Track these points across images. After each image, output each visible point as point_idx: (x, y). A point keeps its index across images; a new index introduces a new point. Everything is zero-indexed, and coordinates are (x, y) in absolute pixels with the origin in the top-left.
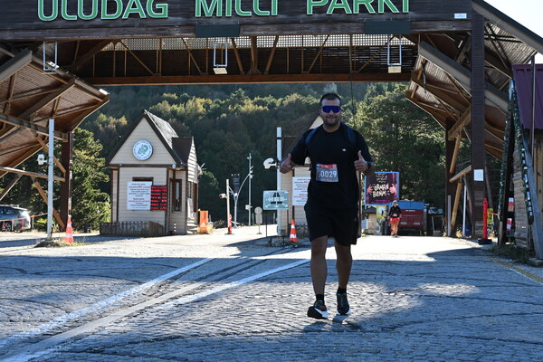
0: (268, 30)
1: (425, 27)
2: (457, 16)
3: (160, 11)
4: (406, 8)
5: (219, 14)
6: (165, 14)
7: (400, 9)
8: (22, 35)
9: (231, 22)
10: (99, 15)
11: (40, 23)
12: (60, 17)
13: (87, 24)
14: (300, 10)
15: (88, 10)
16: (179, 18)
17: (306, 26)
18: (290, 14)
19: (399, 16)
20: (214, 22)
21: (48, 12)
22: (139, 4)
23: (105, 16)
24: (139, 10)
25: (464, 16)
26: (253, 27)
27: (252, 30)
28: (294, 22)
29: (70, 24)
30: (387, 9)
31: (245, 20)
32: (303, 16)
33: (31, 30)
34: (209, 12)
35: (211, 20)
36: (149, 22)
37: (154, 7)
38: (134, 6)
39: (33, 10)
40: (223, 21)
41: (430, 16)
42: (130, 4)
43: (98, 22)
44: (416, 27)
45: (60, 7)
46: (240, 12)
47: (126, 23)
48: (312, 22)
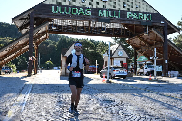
0: (117, 21)
1: (155, 24)
2: (162, 22)
3: (89, 13)
4: (151, 19)
5: (105, 16)
6: (90, 14)
7: (149, 19)
8: (46, 16)
9: (108, 18)
10: (71, 13)
11: (53, 13)
12: (59, 12)
13: (67, 15)
14: (125, 17)
15: (68, 11)
16: (94, 16)
17: (127, 21)
18: (123, 18)
19: (149, 21)
20: (103, 18)
21: (55, 10)
22: (83, 11)
23: (73, 13)
24: (83, 12)
25: (163, 22)
26: (113, 20)
27: (113, 21)
28: (124, 20)
29: (62, 15)
30: (146, 19)
31: (112, 18)
32: (126, 19)
33: (50, 15)
34: (102, 15)
35: (102, 18)
36: (85, 16)
37: (87, 12)
38: (81, 11)
39: (51, 9)
40: (106, 18)
41: (156, 22)
42: (80, 11)
43: (70, 15)
44: (153, 24)
45: (59, 9)
46: (110, 16)
47: (79, 16)
48: (128, 21)
